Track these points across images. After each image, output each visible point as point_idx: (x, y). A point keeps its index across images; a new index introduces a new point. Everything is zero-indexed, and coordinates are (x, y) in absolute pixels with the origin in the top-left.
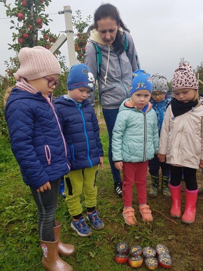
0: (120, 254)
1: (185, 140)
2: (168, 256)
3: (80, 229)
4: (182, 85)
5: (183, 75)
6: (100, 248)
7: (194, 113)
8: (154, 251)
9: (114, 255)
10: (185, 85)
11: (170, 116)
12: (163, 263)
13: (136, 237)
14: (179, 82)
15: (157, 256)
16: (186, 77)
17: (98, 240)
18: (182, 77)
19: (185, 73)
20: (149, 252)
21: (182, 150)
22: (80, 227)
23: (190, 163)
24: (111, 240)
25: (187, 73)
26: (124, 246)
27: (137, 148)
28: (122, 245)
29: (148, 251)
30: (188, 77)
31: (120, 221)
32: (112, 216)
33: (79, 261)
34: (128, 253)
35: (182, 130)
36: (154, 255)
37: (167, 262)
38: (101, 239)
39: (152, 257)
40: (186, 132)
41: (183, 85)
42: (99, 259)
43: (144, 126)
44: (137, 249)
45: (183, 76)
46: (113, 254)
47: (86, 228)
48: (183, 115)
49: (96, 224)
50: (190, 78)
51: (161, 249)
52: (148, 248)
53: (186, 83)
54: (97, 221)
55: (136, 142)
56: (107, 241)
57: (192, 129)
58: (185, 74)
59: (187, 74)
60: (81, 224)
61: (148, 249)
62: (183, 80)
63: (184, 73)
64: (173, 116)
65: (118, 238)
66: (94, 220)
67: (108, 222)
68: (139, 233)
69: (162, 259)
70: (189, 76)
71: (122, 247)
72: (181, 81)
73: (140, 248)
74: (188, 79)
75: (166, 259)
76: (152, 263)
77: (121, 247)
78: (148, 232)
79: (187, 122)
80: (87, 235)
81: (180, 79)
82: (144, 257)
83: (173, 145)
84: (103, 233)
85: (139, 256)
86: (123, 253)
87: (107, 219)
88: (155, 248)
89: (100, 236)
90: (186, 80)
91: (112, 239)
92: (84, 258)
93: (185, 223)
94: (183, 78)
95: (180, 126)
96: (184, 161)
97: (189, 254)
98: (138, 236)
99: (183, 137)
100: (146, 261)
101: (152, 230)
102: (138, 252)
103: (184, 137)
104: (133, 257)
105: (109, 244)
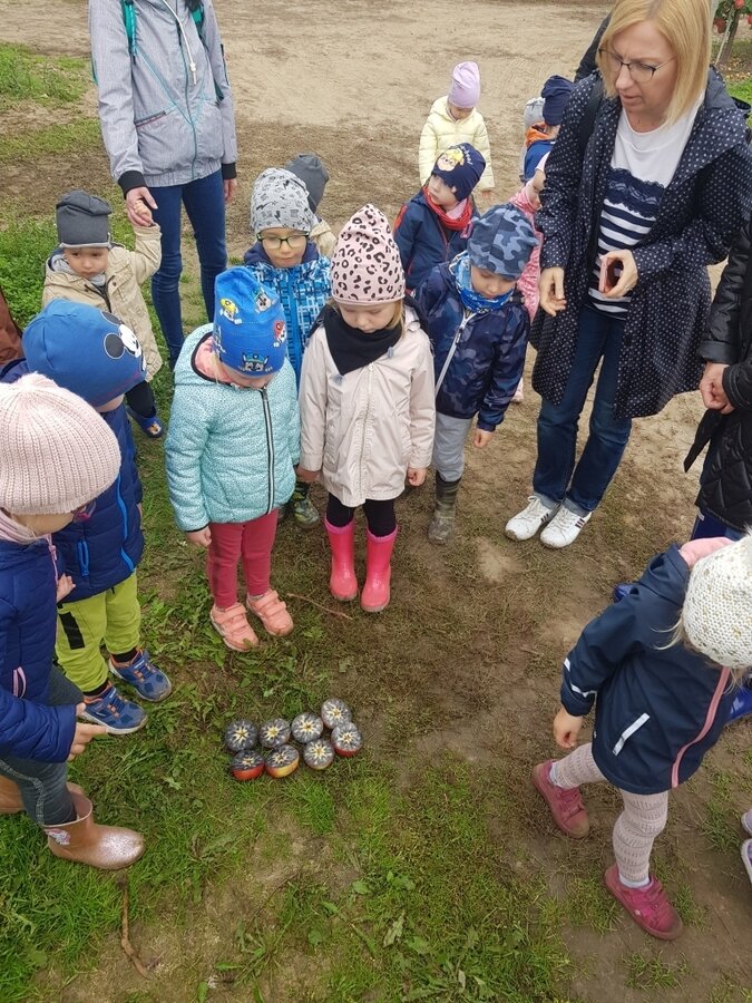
0: (241, 755)
1: (376, 439)
2: (351, 726)
3: (110, 719)
4: (369, 296)
5: (373, 261)
6: (186, 752)
7: (393, 363)
8: (317, 721)
9: (226, 758)
10: (378, 295)
11: (327, 369)
12: (345, 749)
13: (266, 694)
14: (362, 284)
15: (327, 733)
16: (380, 272)
17: (171, 731)
18: (371, 269)
19: (379, 257)
20: (307, 727)
21: (368, 463)
22: (108, 714)
23: (387, 488)
24: (202, 719)
25: (384, 257)
26: (244, 731)
27: (249, 490)
28: (240, 731)
29: (304, 725)
30: (385, 270)
31: (209, 652)
32: (181, 644)
33: (143, 805)
34: (258, 745)
35: (366, 416)
36: (319, 733)
37: (351, 744)
38: (177, 725)
39: (315, 740)
40: (375, 419)
41: (373, 296)
42: (193, 782)
43: (264, 429)
44: (277, 730)
45: (373, 266)
46: (221, 757)
47: (127, 710)
48: (365, 369)
49: (149, 688)
50: (390, 273)
51: (333, 712)
52: (303, 717)
53: (381, 291)
54: (151, 680)
55: (246, 475)
56: (195, 728)
57: (391, 408)
58: (379, 261)
59: (382, 260)
60: (109, 706)
61: (302, 721)
62: (374, 279)
63: (376, 256)
64: (335, 370)
65: (221, 708)
66: (142, 680)
67: (177, 664)
68: (271, 677)
69: (340, 739)
70: (388, 264)
71: (240, 735)
72: (368, 282)
73: (284, 724)
74: (385, 275)
75: (347, 737)
76: (319, 754)
77: (238, 736)
78: (289, 667)
79: (377, 389)
80: (136, 729)
81: (365, 276)
82: (300, 745)
83: (345, 455)
84: (175, 704)
85: (287, 747)
86: (249, 750)
87: (171, 656)
88: (317, 713)
89: (171, 720)
90: (380, 278)
91: (204, 716)
92: (154, 794)
93: (369, 614)
94: (372, 273)
95: (361, 404)
96: (375, 489)
97: (390, 700)
98: (269, 689)
99: (370, 431)
100: (307, 754)
101: (299, 657)
102: (283, 737)
103: (373, 430)
104: (274, 751)
105: (202, 732)
